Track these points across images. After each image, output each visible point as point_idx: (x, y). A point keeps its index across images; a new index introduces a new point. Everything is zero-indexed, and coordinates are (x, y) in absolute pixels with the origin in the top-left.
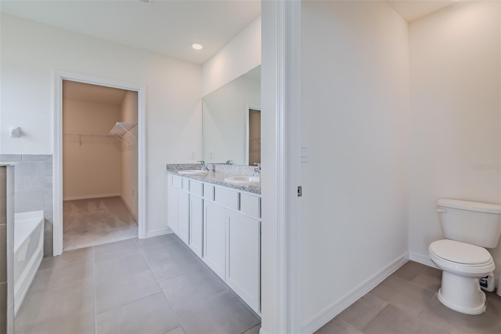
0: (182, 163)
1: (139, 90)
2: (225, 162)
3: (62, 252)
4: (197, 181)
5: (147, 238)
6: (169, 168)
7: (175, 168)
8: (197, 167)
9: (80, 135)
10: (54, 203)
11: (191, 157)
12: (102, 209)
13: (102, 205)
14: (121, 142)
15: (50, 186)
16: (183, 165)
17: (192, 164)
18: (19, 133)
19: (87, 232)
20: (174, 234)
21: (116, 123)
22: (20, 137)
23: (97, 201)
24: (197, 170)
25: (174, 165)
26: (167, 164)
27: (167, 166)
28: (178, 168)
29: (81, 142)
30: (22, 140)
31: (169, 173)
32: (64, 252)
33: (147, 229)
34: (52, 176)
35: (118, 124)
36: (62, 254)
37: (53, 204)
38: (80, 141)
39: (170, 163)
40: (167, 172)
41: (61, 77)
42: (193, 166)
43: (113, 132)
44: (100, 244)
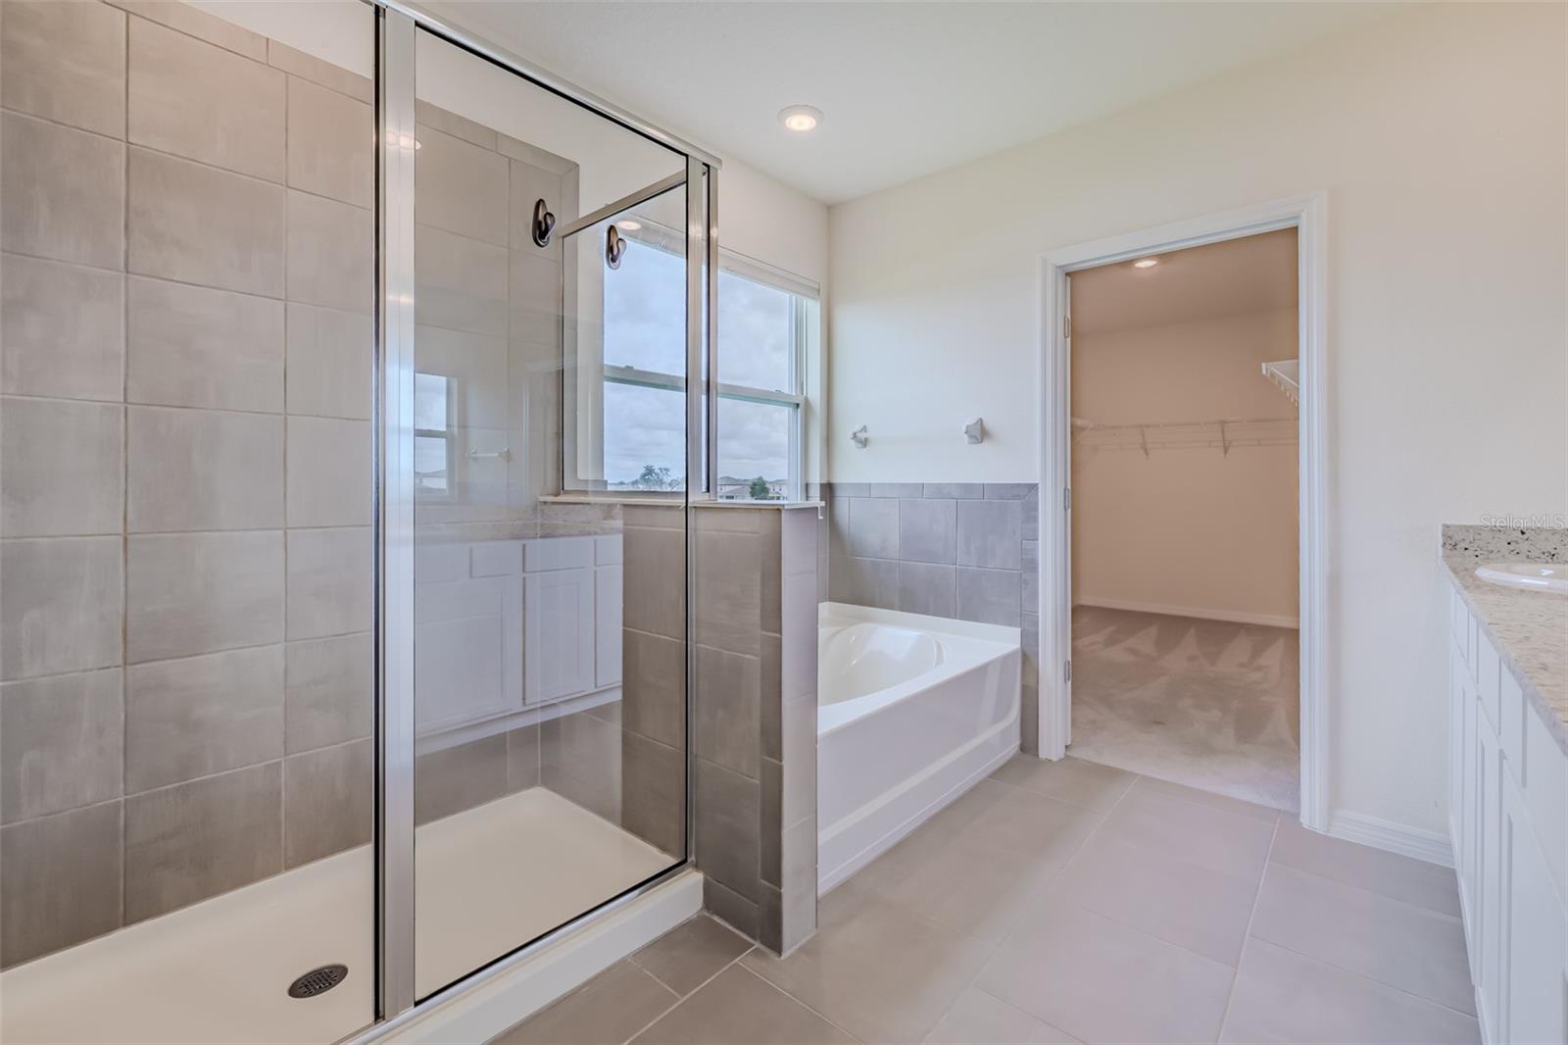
3: (1062, 756)
7: (1503, 547)
10: (1040, 614)
15: (1031, 566)
18: (980, 433)
21: (1261, 363)
22: (981, 442)
27: (1446, 534)
28: (1524, 547)
30: (985, 447)
32: (1067, 757)
34: (1037, 540)
35: (1268, 369)
37: (1038, 616)
38: (1225, 440)
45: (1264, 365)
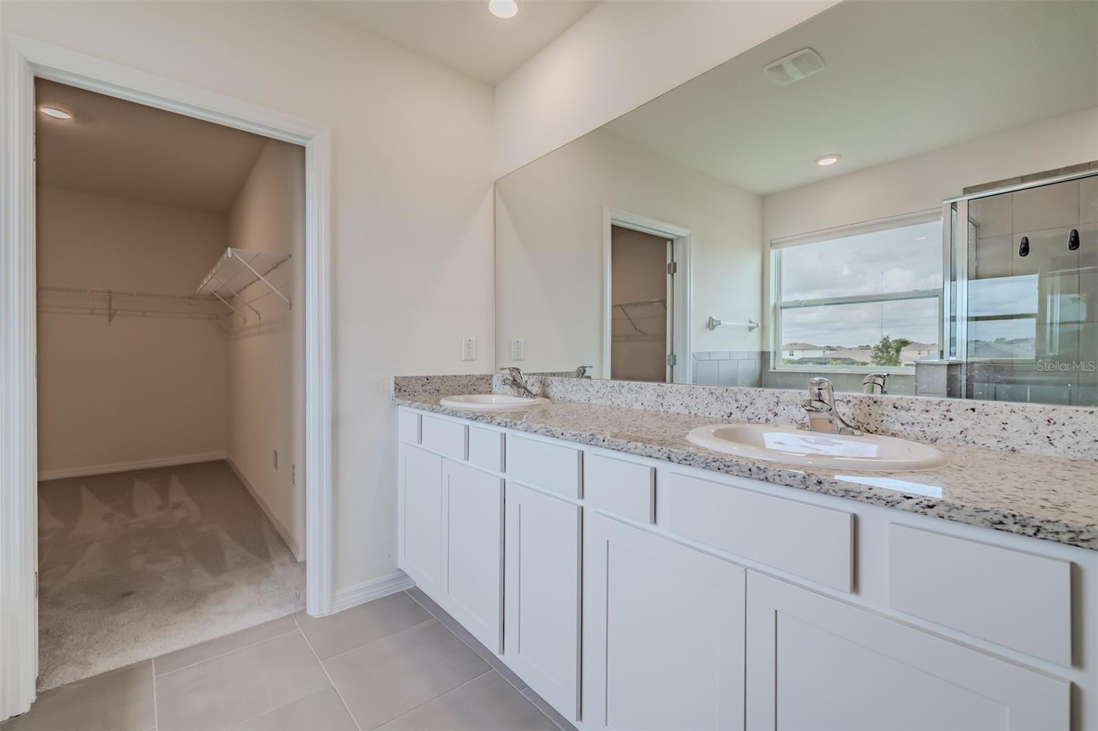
0: (441, 374)
1: (309, 139)
2: (574, 369)
3: (34, 698)
4: (553, 441)
5: (333, 613)
6: (404, 389)
7: (420, 388)
8: (481, 385)
9: (110, 292)
11: (463, 357)
12: (177, 506)
13: (177, 492)
14: (233, 312)
16: (443, 379)
17: (466, 376)
19: (128, 594)
20: (416, 592)
21: (226, 249)
23: (161, 476)
24: (480, 393)
25: (418, 378)
26: (396, 377)
27: (396, 384)
28: (428, 387)
29: (112, 311)
31: (402, 404)
32: (40, 696)
33: (335, 585)
35: (232, 254)
36: (33, 706)
38: (110, 309)
39: (405, 375)
40: (398, 401)
41: (30, 63)
42: (470, 381)
43: (212, 282)
44: (177, 648)
45: (229, 249)
